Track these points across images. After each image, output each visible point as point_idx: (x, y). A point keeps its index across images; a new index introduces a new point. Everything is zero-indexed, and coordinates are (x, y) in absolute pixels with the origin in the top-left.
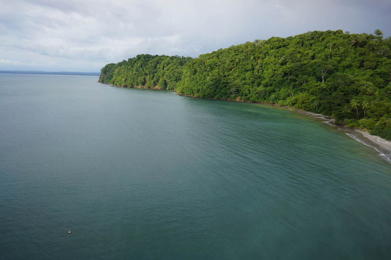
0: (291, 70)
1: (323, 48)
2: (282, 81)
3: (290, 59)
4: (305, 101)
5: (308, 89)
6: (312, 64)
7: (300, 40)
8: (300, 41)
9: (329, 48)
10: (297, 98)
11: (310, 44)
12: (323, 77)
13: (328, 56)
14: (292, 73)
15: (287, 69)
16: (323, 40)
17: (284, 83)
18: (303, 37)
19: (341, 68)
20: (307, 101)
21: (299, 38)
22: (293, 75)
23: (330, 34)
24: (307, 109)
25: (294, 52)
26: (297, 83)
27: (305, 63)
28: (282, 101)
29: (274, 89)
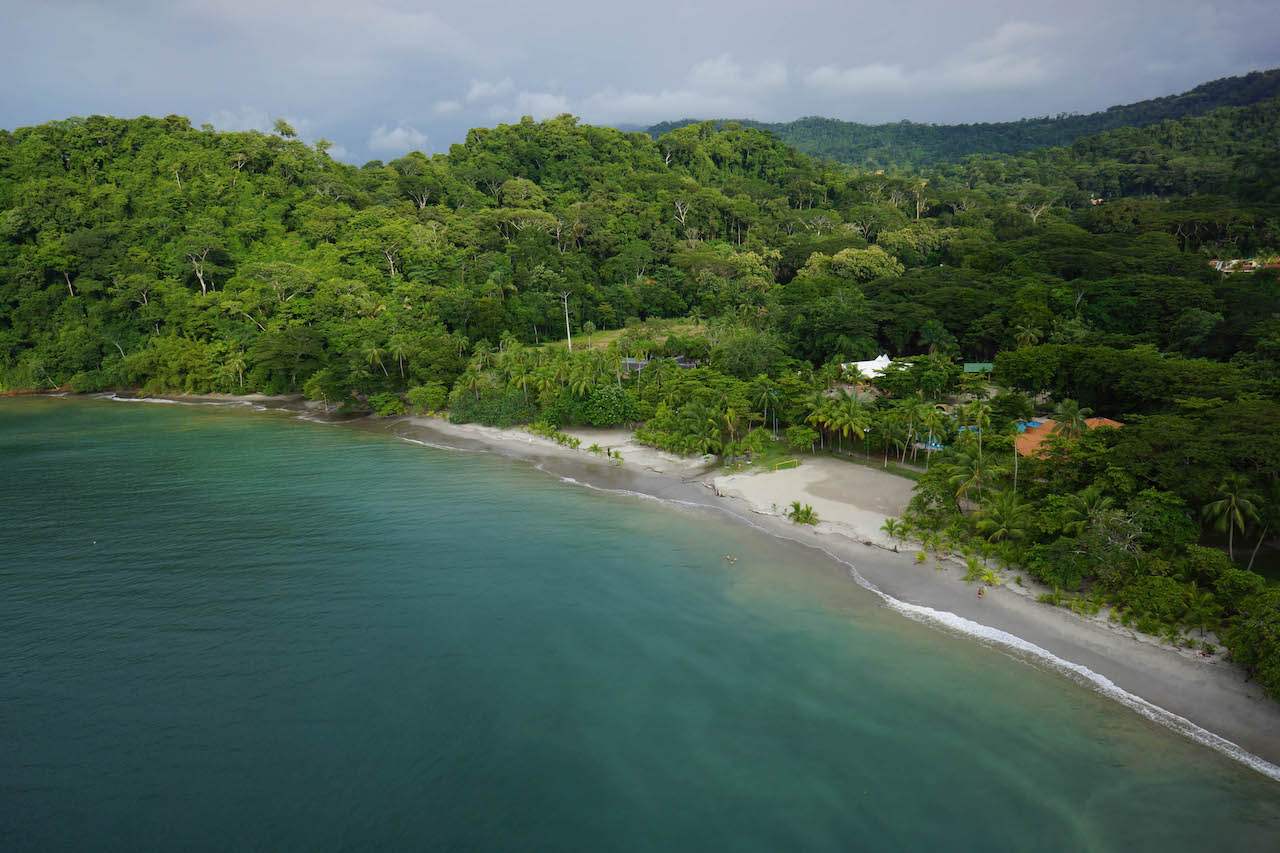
0: (75, 260)
1: (146, 175)
2: (49, 303)
3: (47, 219)
4: (190, 364)
5: (176, 320)
6: (139, 231)
7: (48, 146)
8: (52, 151)
9: (168, 177)
10: (155, 359)
11: (95, 161)
12: (200, 275)
13: (179, 204)
14: (80, 268)
15: (57, 260)
16: (136, 147)
17: (60, 309)
18: (57, 135)
19: (236, 239)
20: (198, 362)
21: (45, 140)
22: (88, 276)
23: (153, 129)
24: (205, 388)
25: (51, 193)
26: (115, 303)
27: (116, 231)
28: (80, 375)
29: (25, 336)
